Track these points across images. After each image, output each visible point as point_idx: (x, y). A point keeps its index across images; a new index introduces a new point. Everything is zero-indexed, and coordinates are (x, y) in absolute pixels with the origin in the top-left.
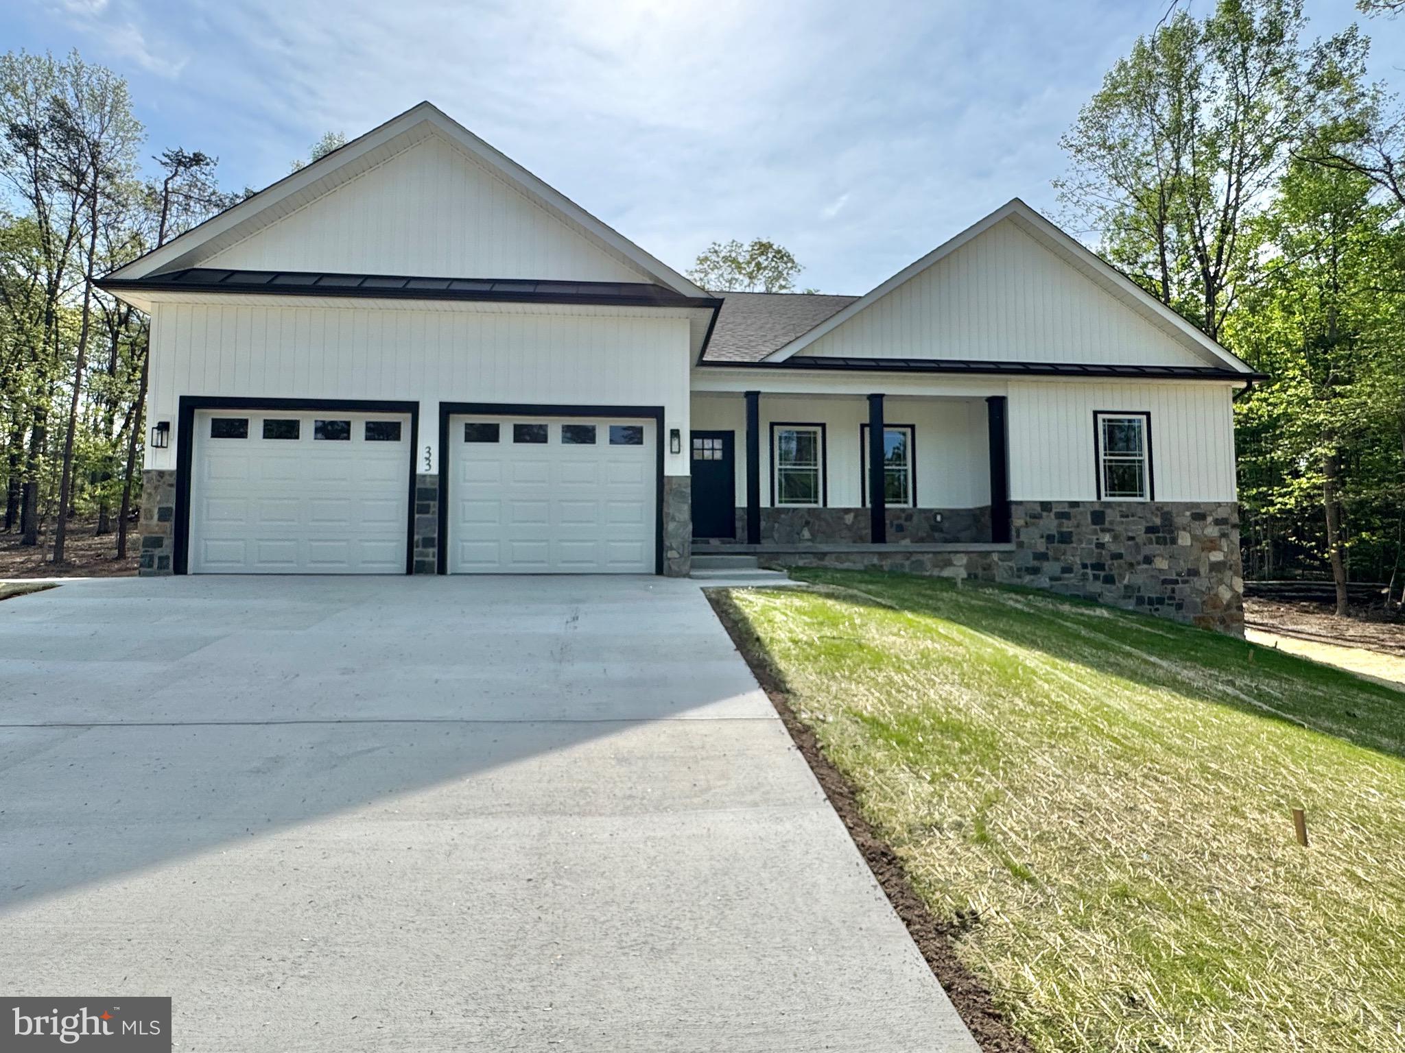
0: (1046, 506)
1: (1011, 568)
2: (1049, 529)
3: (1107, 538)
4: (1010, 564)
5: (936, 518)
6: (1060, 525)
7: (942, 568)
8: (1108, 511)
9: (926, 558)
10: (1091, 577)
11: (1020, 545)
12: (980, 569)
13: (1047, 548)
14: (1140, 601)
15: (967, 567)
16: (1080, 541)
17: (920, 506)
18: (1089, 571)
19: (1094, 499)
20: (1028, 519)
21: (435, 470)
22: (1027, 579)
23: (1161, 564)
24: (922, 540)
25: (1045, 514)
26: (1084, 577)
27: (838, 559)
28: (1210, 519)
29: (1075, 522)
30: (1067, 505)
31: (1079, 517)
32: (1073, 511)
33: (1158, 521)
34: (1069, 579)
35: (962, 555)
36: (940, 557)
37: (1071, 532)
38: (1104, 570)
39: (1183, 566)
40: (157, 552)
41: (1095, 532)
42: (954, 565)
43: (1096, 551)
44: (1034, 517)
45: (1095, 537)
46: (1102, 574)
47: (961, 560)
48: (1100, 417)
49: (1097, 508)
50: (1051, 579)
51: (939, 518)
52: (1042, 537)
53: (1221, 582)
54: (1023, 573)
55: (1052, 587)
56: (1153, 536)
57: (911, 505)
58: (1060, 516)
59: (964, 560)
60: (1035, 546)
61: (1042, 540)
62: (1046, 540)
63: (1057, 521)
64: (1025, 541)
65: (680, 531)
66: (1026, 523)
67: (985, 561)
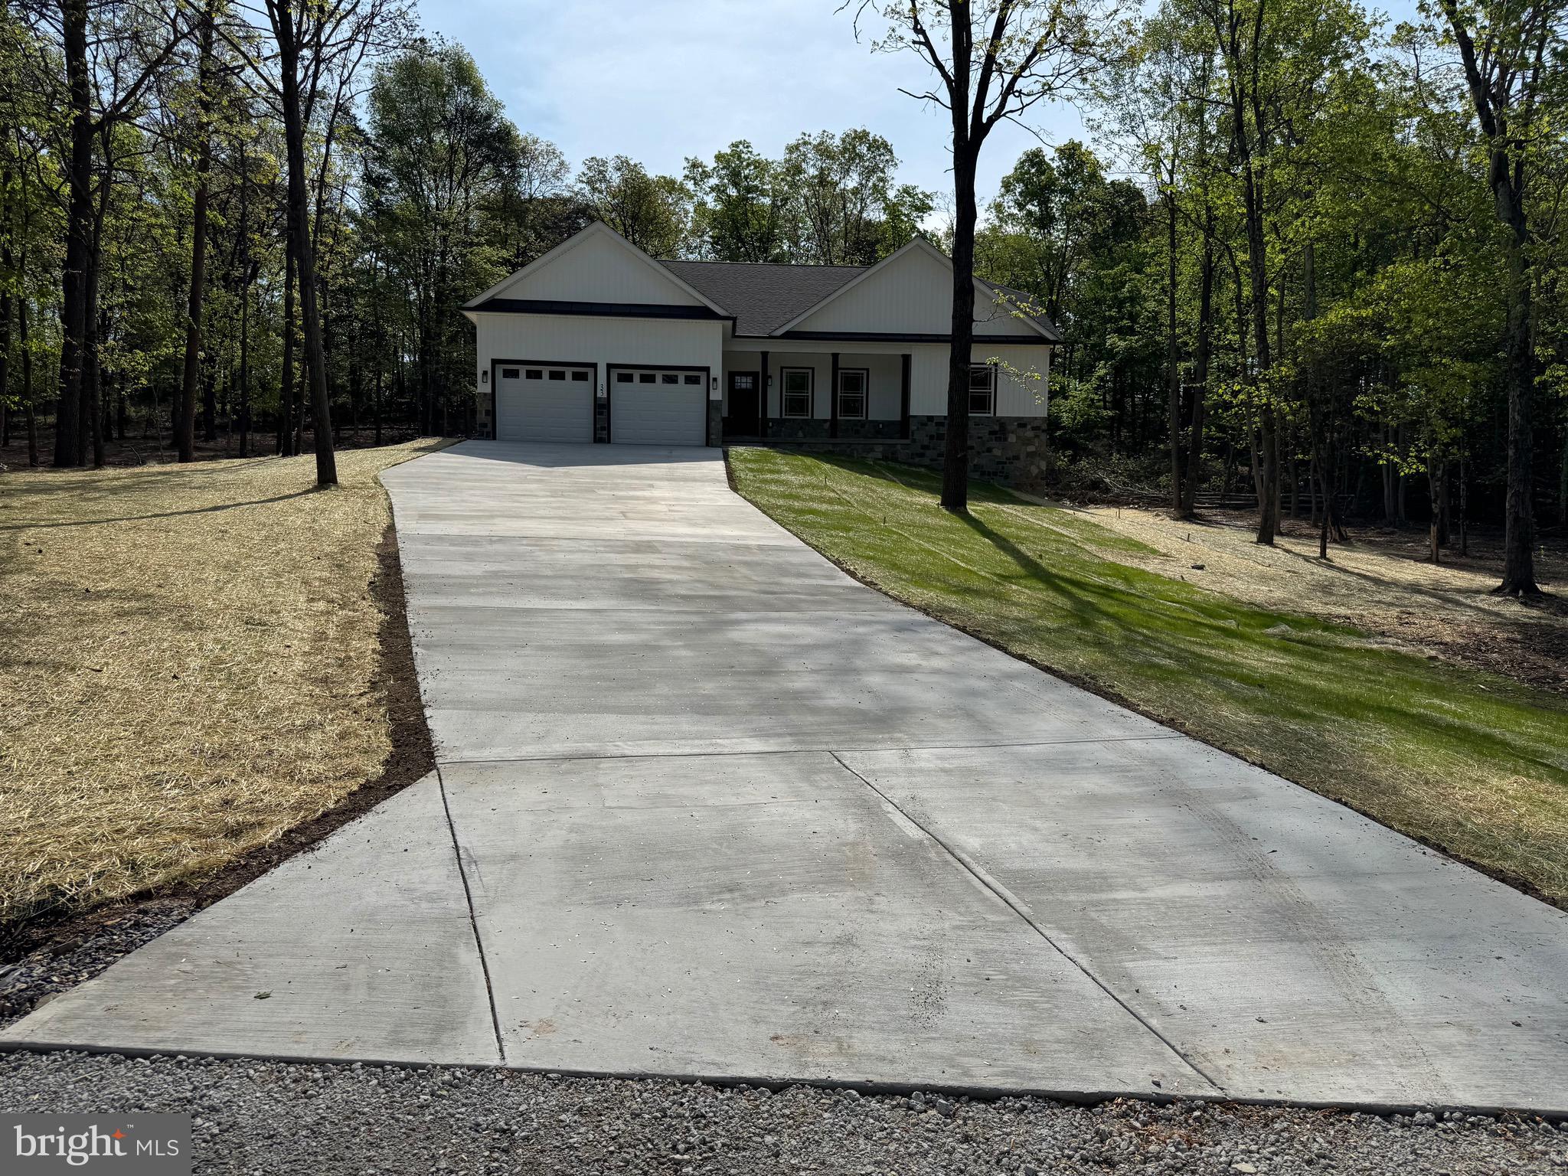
0: (930, 418)
1: (908, 453)
2: (930, 431)
4: (908, 451)
9: (860, 447)
11: (914, 441)
12: (890, 453)
13: (929, 443)
14: (983, 473)
15: (883, 452)
17: (870, 418)
20: (920, 426)
21: (605, 396)
22: (917, 460)
23: (997, 452)
25: (928, 423)
28: (1029, 427)
29: (947, 428)
30: (943, 418)
33: (997, 428)
34: (941, 460)
35: (880, 445)
36: (868, 446)
39: (1010, 454)
40: (485, 430)
44: (923, 424)
47: (879, 448)
50: (932, 460)
51: (880, 426)
52: (927, 436)
53: (1032, 463)
54: (915, 457)
56: (993, 437)
57: (864, 418)
58: (938, 424)
59: (881, 448)
60: (922, 441)
61: (925, 438)
62: (929, 438)
63: (936, 427)
64: (917, 438)
65: (716, 426)
66: (918, 428)
67: (894, 449)
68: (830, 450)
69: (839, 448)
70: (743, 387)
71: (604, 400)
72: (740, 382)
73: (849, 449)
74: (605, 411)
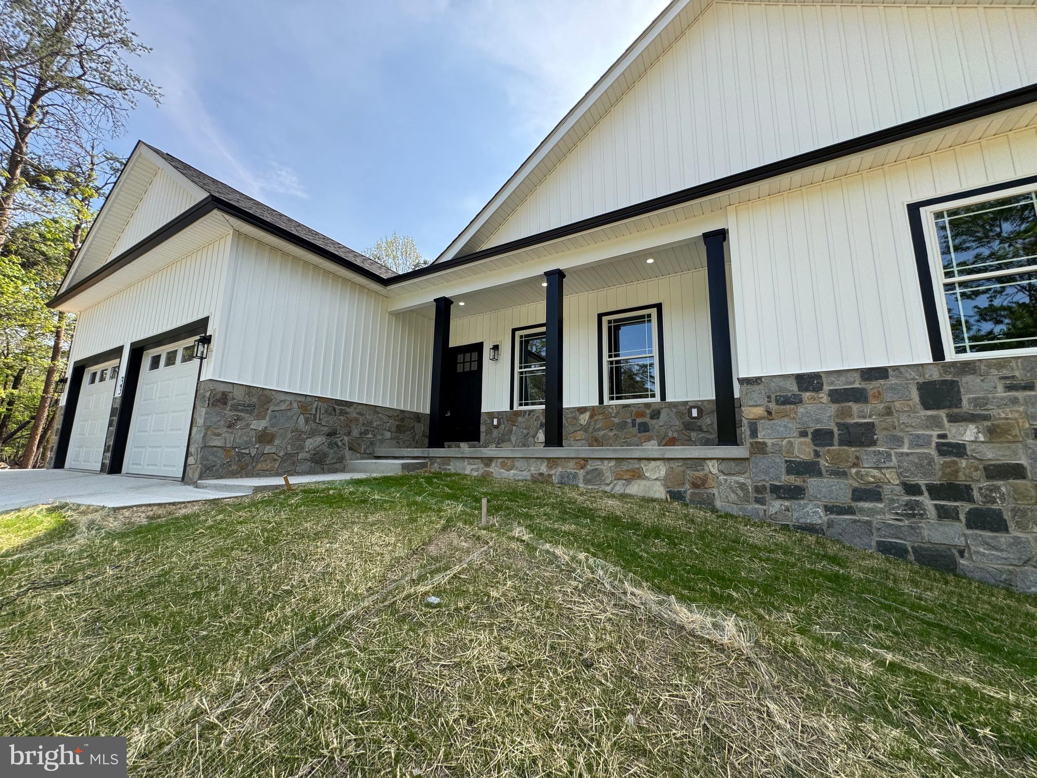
0: (808, 381)
1: (742, 486)
2: (818, 421)
3: (969, 434)
4: (741, 479)
5: (690, 413)
6: (843, 413)
7: (628, 481)
8: (967, 381)
9: (605, 466)
10: (932, 512)
11: (760, 449)
12: (687, 486)
13: (817, 454)
15: (666, 481)
16: (899, 441)
17: (669, 399)
18: (928, 502)
19: (926, 356)
20: (773, 406)
22: (776, 506)
24: (672, 442)
25: (806, 395)
26: (913, 511)
27: (503, 465)
29: (881, 406)
30: (857, 375)
31: (888, 396)
32: (871, 386)
34: (873, 512)
35: (658, 463)
36: (625, 466)
37: (872, 425)
38: (970, 499)
41: (935, 422)
42: (647, 478)
43: (939, 460)
44: (785, 401)
45: (935, 433)
46: (964, 507)
47: (660, 471)
48: (926, 214)
49: (935, 375)
50: (828, 509)
51: (695, 413)
52: (803, 434)
54: (768, 496)
55: (830, 524)
57: (658, 399)
58: (837, 396)
59: (662, 470)
60: (790, 451)
61: (803, 439)
62: (813, 440)
63: (834, 407)
64: (769, 442)
65: (197, 436)
66: (770, 413)
67: (697, 474)
68: (541, 474)
69: (560, 469)
70: (467, 369)
71: (119, 401)
72: (464, 362)
73: (582, 472)
74: (115, 419)
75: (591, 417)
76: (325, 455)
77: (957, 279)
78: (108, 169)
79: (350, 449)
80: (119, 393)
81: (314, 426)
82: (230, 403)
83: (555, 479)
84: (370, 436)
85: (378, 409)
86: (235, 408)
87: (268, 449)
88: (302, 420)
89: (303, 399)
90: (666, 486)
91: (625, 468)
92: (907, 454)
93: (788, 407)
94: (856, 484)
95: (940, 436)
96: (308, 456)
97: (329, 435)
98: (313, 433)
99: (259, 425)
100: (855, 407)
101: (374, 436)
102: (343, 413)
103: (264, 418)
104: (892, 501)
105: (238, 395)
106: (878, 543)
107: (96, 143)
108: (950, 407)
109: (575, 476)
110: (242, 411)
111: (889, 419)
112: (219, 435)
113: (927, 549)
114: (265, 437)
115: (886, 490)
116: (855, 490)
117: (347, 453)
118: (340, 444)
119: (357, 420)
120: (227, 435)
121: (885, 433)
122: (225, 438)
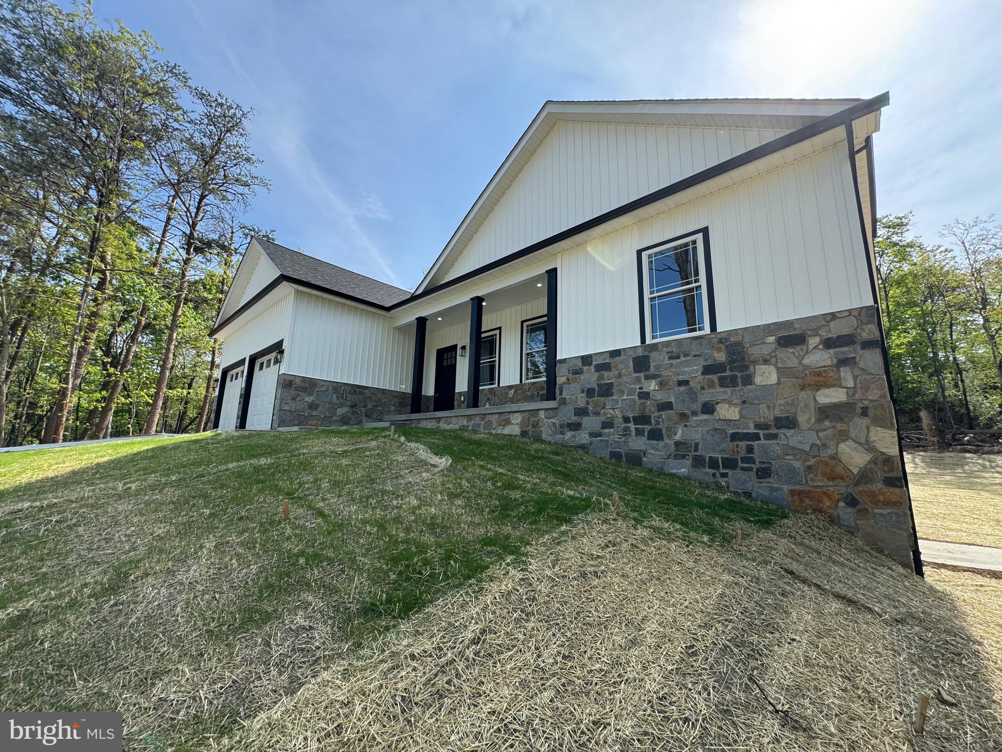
0: (586, 360)
1: (554, 424)
2: (589, 383)
3: (652, 386)
4: (553, 421)
6: (601, 378)
7: (504, 426)
8: (654, 355)
9: (494, 418)
10: (634, 432)
11: (563, 402)
12: (530, 427)
13: (588, 403)
14: (698, 462)
15: (522, 424)
16: (622, 392)
18: (632, 426)
19: (638, 342)
20: (571, 376)
22: (569, 435)
23: (728, 412)
25: (586, 368)
26: (626, 432)
28: (813, 341)
29: (616, 373)
30: (609, 355)
31: (620, 366)
32: (614, 361)
33: (721, 357)
34: (609, 434)
35: (518, 414)
36: (503, 417)
37: (612, 384)
38: (650, 424)
39: (766, 414)
41: (638, 380)
42: (512, 424)
43: (639, 402)
44: (576, 372)
45: (638, 386)
46: (647, 428)
47: (517, 419)
49: (640, 352)
50: (592, 435)
52: (583, 392)
53: (843, 436)
54: (565, 429)
55: (591, 443)
56: (715, 378)
58: (600, 368)
59: (519, 418)
60: (576, 403)
61: (582, 395)
62: (587, 394)
63: (597, 374)
64: (567, 397)
65: (277, 405)
66: (568, 380)
67: (535, 419)
68: (464, 426)
69: (473, 422)
70: (449, 363)
71: (243, 390)
72: (447, 359)
73: (483, 423)
74: (242, 400)
75: (515, 392)
76: (350, 419)
77: (656, 295)
78: (241, 235)
79: (366, 416)
80: (244, 385)
81: (342, 401)
82: (293, 386)
83: (470, 428)
84: (380, 408)
85: (386, 392)
86: (296, 389)
87: (314, 413)
88: (335, 396)
89: (335, 384)
90: (521, 428)
91: (502, 418)
92: (625, 400)
93: (576, 376)
94: (603, 419)
95: (641, 388)
96: (338, 419)
97: (352, 406)
98: (341, 405)
99: (309, 399)
100: (606, 374)
101: (383, 408)
102: (361, 393)
103: (312, 395)
104: (618, 427)
105: (298, 382)
106: (610, 452)
107: (234, 219)
108: (645, 371)
109: (479, 425)
110: (300, 391)
111: (619, 380)
112: (287, 404)
113: (631, 454)
114: (313, 406)
115: (616, 421)
116: (603, 423)
117: (364, 419)
118: (359, 412)
119: (370, 398)
120: (292, 404)
121: (617, 388)
122: (291, 406)
